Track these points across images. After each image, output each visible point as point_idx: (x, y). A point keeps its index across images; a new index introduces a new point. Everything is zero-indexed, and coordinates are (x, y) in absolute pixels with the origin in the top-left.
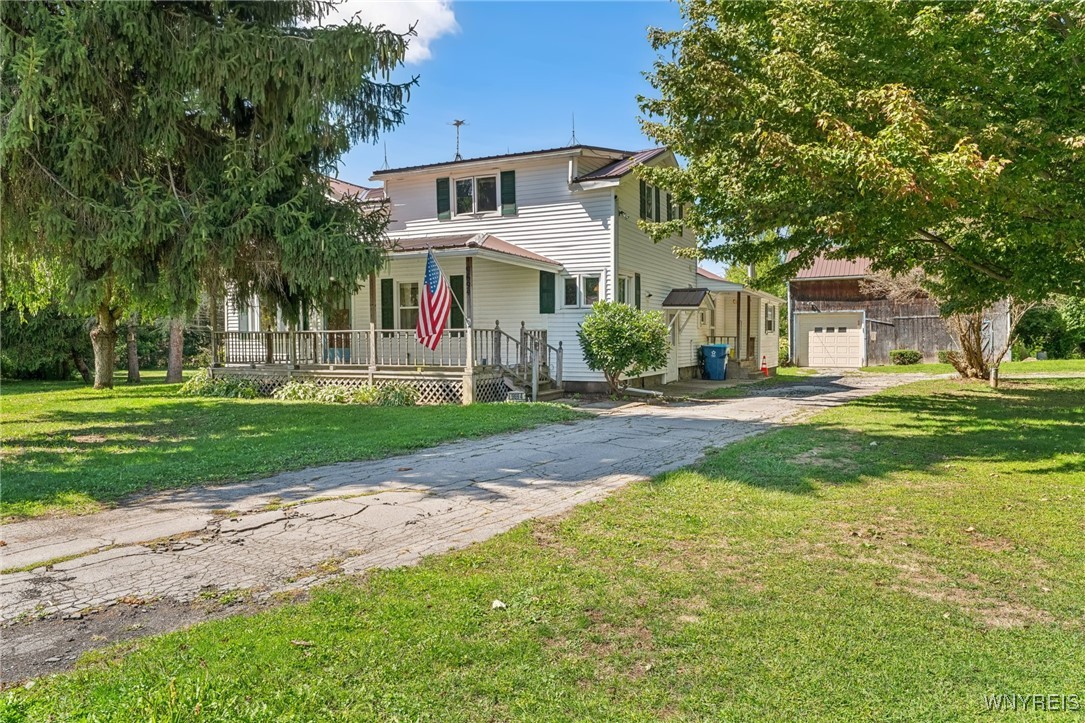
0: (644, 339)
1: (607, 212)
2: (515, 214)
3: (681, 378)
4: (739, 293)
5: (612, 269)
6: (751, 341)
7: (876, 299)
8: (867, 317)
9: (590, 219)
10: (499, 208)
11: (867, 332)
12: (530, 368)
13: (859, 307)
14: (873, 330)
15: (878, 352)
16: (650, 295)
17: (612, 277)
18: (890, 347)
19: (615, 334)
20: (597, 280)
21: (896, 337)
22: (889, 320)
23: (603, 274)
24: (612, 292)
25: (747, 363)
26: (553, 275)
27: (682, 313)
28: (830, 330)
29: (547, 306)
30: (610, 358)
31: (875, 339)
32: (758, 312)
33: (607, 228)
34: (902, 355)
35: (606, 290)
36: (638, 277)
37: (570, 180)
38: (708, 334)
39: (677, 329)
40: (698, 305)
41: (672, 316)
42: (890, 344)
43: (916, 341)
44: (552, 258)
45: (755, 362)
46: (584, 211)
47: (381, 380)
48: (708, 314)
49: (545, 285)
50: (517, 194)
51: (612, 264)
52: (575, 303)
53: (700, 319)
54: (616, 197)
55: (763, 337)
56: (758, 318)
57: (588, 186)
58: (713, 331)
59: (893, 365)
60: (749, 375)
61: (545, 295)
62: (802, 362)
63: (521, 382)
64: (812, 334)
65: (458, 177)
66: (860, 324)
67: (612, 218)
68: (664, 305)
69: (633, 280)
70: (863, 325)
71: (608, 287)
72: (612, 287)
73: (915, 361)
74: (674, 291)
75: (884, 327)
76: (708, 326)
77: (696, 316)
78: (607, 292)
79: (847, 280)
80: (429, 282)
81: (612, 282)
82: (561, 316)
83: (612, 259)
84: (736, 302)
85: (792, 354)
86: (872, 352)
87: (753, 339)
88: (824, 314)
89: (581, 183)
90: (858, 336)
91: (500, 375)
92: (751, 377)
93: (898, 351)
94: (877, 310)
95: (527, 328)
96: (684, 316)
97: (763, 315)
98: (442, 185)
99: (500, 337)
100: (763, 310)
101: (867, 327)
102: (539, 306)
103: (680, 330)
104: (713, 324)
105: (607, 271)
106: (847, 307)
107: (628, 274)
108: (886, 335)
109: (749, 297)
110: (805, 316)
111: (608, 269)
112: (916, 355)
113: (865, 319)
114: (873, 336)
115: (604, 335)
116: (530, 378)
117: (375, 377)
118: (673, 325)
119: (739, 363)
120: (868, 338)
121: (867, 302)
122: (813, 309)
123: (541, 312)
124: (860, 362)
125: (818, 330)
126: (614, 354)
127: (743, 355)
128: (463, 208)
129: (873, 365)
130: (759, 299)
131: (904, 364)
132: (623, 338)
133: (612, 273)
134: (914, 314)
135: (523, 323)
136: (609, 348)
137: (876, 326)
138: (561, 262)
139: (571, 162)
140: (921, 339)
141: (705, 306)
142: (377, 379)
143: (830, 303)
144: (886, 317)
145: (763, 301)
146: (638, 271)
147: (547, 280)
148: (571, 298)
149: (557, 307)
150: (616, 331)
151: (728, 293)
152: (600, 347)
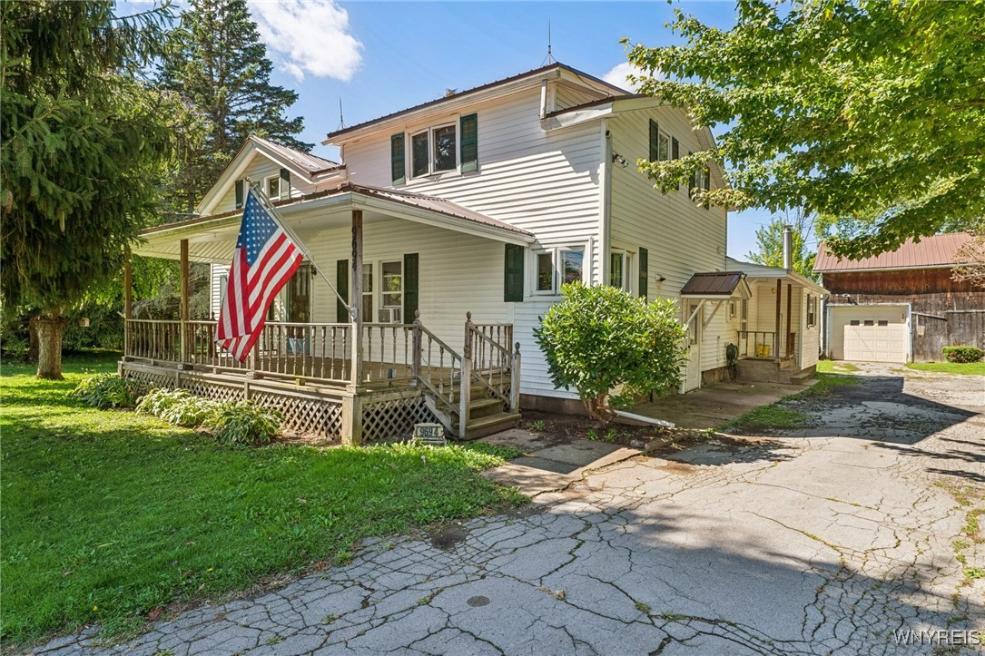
0: (640, 344)
1: (596, 157)
2: (477, 171)
3: (705, 385)
4: (779, 281)
5: (600, 238)
6: (792, 338)
7: (924, 293)
8: (912, 310)
9: (571, 169)
10: (459, 168)
11: (914, 326)
12: (457, 384)
13: (903, 300)
14: (920, 324)
15: (926, 348)
16: (662, 279)
17: (600, 250)
18: (941, 342)
19: (590, 337)
20: (581, 255)
21: (949, 332)
22: (940, 314)
23: (588, 245)
24: (600, 272)
25: (787, 363)
26: (522, 248)
27: (708, 303)
28: (869, 323)
29: (514, 293)
30: (581, 374)
31: (922, 334)
32: (800, 303)
33: (597, 183)
34: (959, 352)
35: (592, 269)
36: (644, 253)
37: (542, 113)
38: (739, 328)
39: (698, 324)
40: (730, 293)
41: (693, 307)
42: (942, 340)
43: (975, 337)
44: (520, 227)
45: (797, 362)
46: (567, 163)
47: (258, 392)
48: (739, 304)
49: (511, 264)
50: (480, 144)
51: (601, 231)
52: (550, 289)
53: (729, 310)
54: (608, 133)
55: (805, 332)
56: (799, 310)
57: (567, 120)
58: (744, 325)
59: (946, 362)
60: (792, 380)
61: (511, 276)
62: (835, 356)
63: (444, 404)
64: (848, 328)
65: (415, 131)
66: (904, 317)
67: (602, 166)
68: (683, 292)
69: (637, 257)
70: (909, 320)
71: (595, 265)
72: (600, 265)
73: (977, 359)
74: (697, 275)
75: (934, 322)
76: (738, 320)
77: (725, 308)
78: (594, 272)
79: (890, 272)
80: (245, 244)
81: (600, 258)
82: (531, 305)
83: (601, 224)
84: (775, 291)
85: (824, 347)
86: (919, 347)
87: (793, 334)
88: (862, 306)
89: (559, 117)
90: (904, 330)
91: (419, 392)
92: (796, 382)
93: (952, 347)
94: (926, 303)
95: (474, 321)
96: (710, 307)
97: (805, 307)
98: (397, 141)
99: (420, 337)
100: (805, 301)
101: (913, 321)
102: (503, 291)
103: (704, 325)
104: (744, 316)
105: (594, 242)
106: (888, 300)
107: (628, 248)
108: (936, 330)
109: (789, 286)
110: (842, 309)
111: (595, 238)
112: (976, 352)
113: (910, 312)
114: (921, 330)
115: (574, 337)
116: (457, 401)
117: (251, 387)
118: (696, 317)
119: (779, 365)
120: (914, 333)
121: (913, 296)
122: (849, 301)
123: (506, 300)
124: (905, 356)
125: (855, 323)
126: (589, 368)
127: (782, 354)
128: (420, 168)
129: (920, 361)
130: (801, 289)
131: (961, 361)
132: (603, 342)
133: (600, 245)
134: (971, 308)
135: (469, 316)
136: (579, 358)
137: (923, 320)
138: (533, 231)
139: (544, 89)
140: (980, 335)
141: (738, 295)
142: (253, 391)
143: (869, 296)
144: (937, 310)
145: (806, 291)
146: (644, 245)
147: (514, 255)
148: (544, 282)
149: (526, 293)
150: (593, 331)
151: (766, 280)
152: (567, 356)
